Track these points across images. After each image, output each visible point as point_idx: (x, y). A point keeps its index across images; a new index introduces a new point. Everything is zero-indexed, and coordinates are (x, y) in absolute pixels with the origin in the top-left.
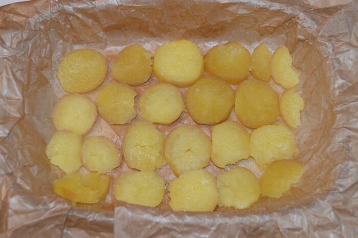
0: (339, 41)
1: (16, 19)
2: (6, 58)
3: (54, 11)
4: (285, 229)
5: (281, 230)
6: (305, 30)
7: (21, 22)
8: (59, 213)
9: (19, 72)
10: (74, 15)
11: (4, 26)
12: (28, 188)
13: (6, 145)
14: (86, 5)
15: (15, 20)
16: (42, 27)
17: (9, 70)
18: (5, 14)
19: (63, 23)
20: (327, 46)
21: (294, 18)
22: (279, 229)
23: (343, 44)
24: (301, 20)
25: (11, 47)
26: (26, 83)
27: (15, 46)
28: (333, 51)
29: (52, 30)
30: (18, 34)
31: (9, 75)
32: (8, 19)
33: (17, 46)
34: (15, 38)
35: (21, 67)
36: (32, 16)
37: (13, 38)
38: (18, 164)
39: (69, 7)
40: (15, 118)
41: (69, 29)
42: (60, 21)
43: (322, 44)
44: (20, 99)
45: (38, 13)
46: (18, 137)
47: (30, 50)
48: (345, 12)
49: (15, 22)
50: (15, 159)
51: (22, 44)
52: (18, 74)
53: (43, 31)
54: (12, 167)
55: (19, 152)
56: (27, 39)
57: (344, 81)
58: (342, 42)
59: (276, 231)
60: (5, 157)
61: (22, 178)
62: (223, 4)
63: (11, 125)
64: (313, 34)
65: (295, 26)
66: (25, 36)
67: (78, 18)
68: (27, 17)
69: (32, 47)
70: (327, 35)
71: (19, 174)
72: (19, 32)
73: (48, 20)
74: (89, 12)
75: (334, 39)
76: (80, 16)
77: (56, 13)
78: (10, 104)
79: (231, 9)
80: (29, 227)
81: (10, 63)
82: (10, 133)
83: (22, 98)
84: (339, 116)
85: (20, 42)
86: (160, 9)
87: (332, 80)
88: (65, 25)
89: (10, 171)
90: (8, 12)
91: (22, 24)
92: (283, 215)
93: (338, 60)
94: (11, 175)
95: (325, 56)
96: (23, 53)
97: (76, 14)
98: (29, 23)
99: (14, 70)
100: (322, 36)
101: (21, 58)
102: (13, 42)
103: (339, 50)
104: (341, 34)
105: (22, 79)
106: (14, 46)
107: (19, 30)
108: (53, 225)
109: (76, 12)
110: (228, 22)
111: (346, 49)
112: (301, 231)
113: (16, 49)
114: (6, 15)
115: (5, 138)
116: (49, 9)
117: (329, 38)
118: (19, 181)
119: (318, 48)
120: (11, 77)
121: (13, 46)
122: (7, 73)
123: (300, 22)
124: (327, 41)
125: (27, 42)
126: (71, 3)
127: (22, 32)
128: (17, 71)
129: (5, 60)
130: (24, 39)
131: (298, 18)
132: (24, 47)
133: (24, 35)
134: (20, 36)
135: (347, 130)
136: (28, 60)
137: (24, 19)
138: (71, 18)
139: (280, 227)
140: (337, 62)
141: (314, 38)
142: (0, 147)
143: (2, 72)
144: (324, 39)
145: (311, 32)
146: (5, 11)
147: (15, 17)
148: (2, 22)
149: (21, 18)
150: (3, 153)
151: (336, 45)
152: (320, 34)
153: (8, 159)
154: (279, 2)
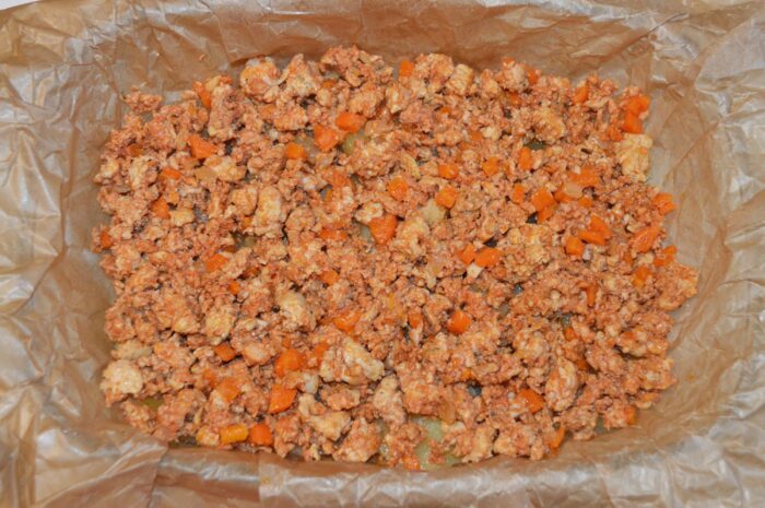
0: (743, 90)
1: (40, 38)
2: (22, 129)
3: (125, 22)
4: (622, 497)
5: (614, 501)
6: (669, 64)
7: (54, 46)
8: (143, 463)
9: (52, 157)
10: (167, 31)
11: (16, 54)
12: (75, 412)
13: (29, 317)
14: (193, 8)
15: (39, 41)
16: (98, 57)
17: (31, 155)
18: (17, 28)
19: (145, 48)
20: (714, 101)
21: (646, 36)
22: (608, 498)
23: (750, 97)
24: (661, 42)
25: (33, 104)
26: (66, 180)
27: (42, 101)
28: (729, 111)
29: (119, 62)
30: (49, 74)
31: (30, 165)
32: (25, 40)
33: (46, 100)
34: (41, 84)
35: (55, 147)
36: (77, 33)
37: (36, 83)
38: (53, 358)
39: (158, 12)
40: (46, 258)
41: (158, 59)
42: (138, 44)
43: (704, 98)
44: (56, 217)
45: (91, 26)
46: (51, 296)
47: (73, 109)
48: (756, 24)
49: (39, 46)
50: (47, 348)
51: (58, 95)
52: (50, 162)
53: (102, 64)
54: (41, 363)
55: (56, 332)
56: (67, 86)
57: (751, 179)
58: (749, 93)
59: (604, 501)
60: (25, 344)
61: (63, 391)
62: (490, 8)
63: (36, 273)
64: (686, 75)
65: (647, 55)
66: (63, 78)
67: (177, 36)
68: (67, 36)
69: (77, 101)
70: (716, 76)
71: (56, 381)
72: (48, 70)
73: (111, 43)
74: (200, 23)
75: (731, 86)
76: (180, 30)
77: (128, 26)
78: (33, 227)
79: (508, 18)
80: (79, 494)
81: (31, 139)
82: (36, 289)
83: (60, 214)
84: (738, 254)
85: (53, 92)
86: (354, 18)
87: (723, 175)
88: (149, 51)
89: (37, 373)
90: (25, 23)
91: (56, 50)
92: (617, 468)
93: (739, 133)
94: (38, 382)
95: (713, 122)
96: (59, 115)
97: (172, 28)
98: (71, 50)
99: (41, 154)
100: (706, 80)
101: (56, 127)
102: (38, 93)
103: (740, 111)
104: (746, 73)
105: (59, 173)
106: (40, 102)
107: (50, 66)
108: (130, 487)
109: (173, 24)
110: (502, 44)
111: (755, 110)
112: (657, 502)
113: (44, 109)
114: (21, 29)
115: (26, 302)
116: (112, 16)
117: (719, 84)
118: (55, 394)
119: (697, 105)
120: (35, 169)
121: (37, 103)
122: (27, 160)
123: (658, 46)
124: (716, 91)
125: (68, 91)
126: (161, 5)
127: (56, 70)
128: (48, 155)
129: (21, 133)
130: (61, 85)
131: (654, 38)
132: (61, 102)
133: (60, 77)
134: (52, 78)
135: (757, 285)
136: (70, 131)
137: (60, 39)
138: (161, 37)
139: (611, 494)
140: (737, 137)
141: (687, 83)
142: (15, 321)
143: (16, 158)
144: (708, 86)
145: (681, 69)
146: (18, 21)
147: (41, 34)
148: (13, 45)
149: (52, 37)
150: (23, 337)
151: (735, 100)
152: (700, 75)
153: (32, 348)
154: (611, 4)
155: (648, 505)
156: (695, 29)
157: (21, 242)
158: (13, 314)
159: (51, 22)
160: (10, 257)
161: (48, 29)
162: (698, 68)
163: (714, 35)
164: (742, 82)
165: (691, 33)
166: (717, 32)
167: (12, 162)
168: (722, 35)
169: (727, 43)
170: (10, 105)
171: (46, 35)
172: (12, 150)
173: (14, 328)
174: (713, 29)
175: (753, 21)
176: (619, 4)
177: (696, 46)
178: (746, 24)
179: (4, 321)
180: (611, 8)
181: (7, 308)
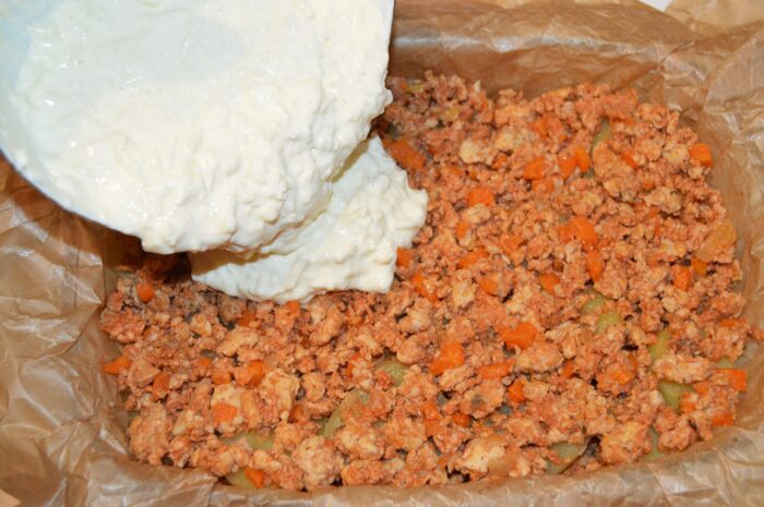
0: (751, 107)
4: (676, 494)
5: (670, 499)
6: (682, 92)
12: (121, 449)
13: (74, 360)
20: (724, 121)
21: (655, 68)
22: (665, 497)
23: (760, 112)
24: (670, 73)
28: (741, 128)
38: (98, 400)
40: (89, 306)
43: (715, 119)
44: (98, 266)
46: (95, 345)
48: (758, 43)
50: (92, 391)
54: (89, 405)
55: (99, 378)
58: (758, 110)
59: (661, 502)
60: (73, 385)
61: (110, 430)
63: (82, 318)
64: (696, 99)
65: (658, 87)
70: (723, 98)
71: (103, 422)
75: (740, 105)
78: (77, 274)
82: (81, 335)
83: (101, 264)
87: (744, 190)
89: (85, 414)
93: (754, 148)
94: (87, 421)
95: (727, 141)
100: (713, 102)
103: (751, 126)
104: (754, 92)
112: (715, 497)
115: (72, 345)
117: (728, 105)
118: (103, 433)
119: (708, 127)
123: (667, 77)
124: (725, 111)
131: (663, 69)
139: (667, 493)
140: (752, 151)
141: (698, 108)
142: (64, 363)
144: (718, 108)
145: (691, 94)
150: (70, 378)
151: (745, 117)
152: (708, 98)
153: (79, 389)
154: (621, 41)
155: (706, 500)
156: (702, 54)
157: (65, 289)
158: (61, 356)
160: (55, 304)
162: (705, 92)
163: (721, 58)
164: (752, 100)
165: (698, 59)
166: (723, 55)
168: (726, 58)
169: (731, 64)
173: (63, 368)
174: (718, 52)
175: (754, 41)
176: (627, 41)
177: (703, 70)
178: (748, 45)
179: (52, 363)
180: (619, 44)
181: (54, 351)
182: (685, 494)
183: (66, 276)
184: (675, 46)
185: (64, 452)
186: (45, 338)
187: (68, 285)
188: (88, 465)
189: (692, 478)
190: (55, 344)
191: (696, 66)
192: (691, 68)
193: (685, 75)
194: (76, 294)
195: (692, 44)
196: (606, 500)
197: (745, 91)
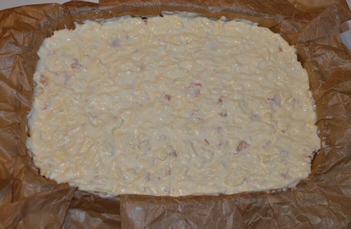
0: (316, 45)
1: (26, 20)
2: (19, 54)
3: (62, 16)
4: (274, 203)
6: (287, 36)
7: (32, 23)
9: (30, 68)
11: (16, 26)
15: (26, 21)
16: (49, 30)
17: (21, 65)
18: (16, 16)
20: (304, 50)
21: (277, 25)
22: (270, 204)
24: (283, 28)
25: (23, 45)
28: (311, 54)
30: (30, 35)
31: (21, 70)
32: (20, 21)
33: (29, 45)
34: (27, 38)
35: (31, 64)
36: (41, 19)
37: (25, 38)
39: (75, 12)
45: (47, 17)
48: (321, 18)
49: (26, 23)
54: (24, 151)
58: (319, 47)
59: (268, 207)
60: (18, 142)
64: (293, 40)
68: (38, 20)
70: (304, 40)
72: (30, 33)
75: (311, 43)
77: (63, 18)
81: (22, 59)
82: (22, 120)
85: (31, 42)
89: (22, 154)
90: (20, 13)
91: (32, 25)
93: (316, 63)
96: (33, 51)
98: (39, 25)
99: (26, 65)
100: (300, 42)
101: (32, 55)
102: (26, 41)
103: (315, 54)
104: (318, 39)
106: (26, 45)
107: (30, 31)
111: (320, 53)
113: (27, 48)
114: (18, 16)
116: (56, 13)
117: (306, 44)
118: (30, 163)
120: (23, 71)
122: (20, 67)
124: (305, 47)
127: (33, 33)
128: (28, 67)
129: (18, 56)
130: (35, 39)
131: (280, 26)
133: (35, 36)
137: (35, 21)
140: (315, 65)
142: (15, 131)
143: (15, 66)
144: (302, 45)
145: (292, 38)
146: (17, 13)
147: (26, 18)
148: (14, 22)
149: (31, 19)
150: (17, 138)
151: (313, 50)
152: (298, 40)
154: (263, 13)
155: (287, 206)
156: (297, 21)
157: (16, 99)
158: (14, 128)
159: (30, 14)
160: (12, 106)
161: (30, 16)
162: (297, 38)
163: (305, 23)
164: (317, 43)
165: (296, 23)
166: (306, 22)
167: (14, 68)
169: (309, 26)
170: (14, 45)
171: (29, 19)
172: (14, 63)
173: (14, 134)
174: (304, 20)
175: (319, 17)
176: (266, 13)
177: (297, 28)
178: (316, 18)
179: (9, 131)
180: (263, 14)
181: (11, 125)
182: (278, 203)
183: (17, 94)
184: (286, 17)
185: (12, 169)
186: (7, 120)
187: (18, 98)
188: (23, 175)
189: (281, 197)
190: (11, 123)
191: (294, 26)
192: (292, 27)
193: (290, 29)
194: (20, 102)
195: (293, 16)
196: (245, 205)
197: (314, 38)
